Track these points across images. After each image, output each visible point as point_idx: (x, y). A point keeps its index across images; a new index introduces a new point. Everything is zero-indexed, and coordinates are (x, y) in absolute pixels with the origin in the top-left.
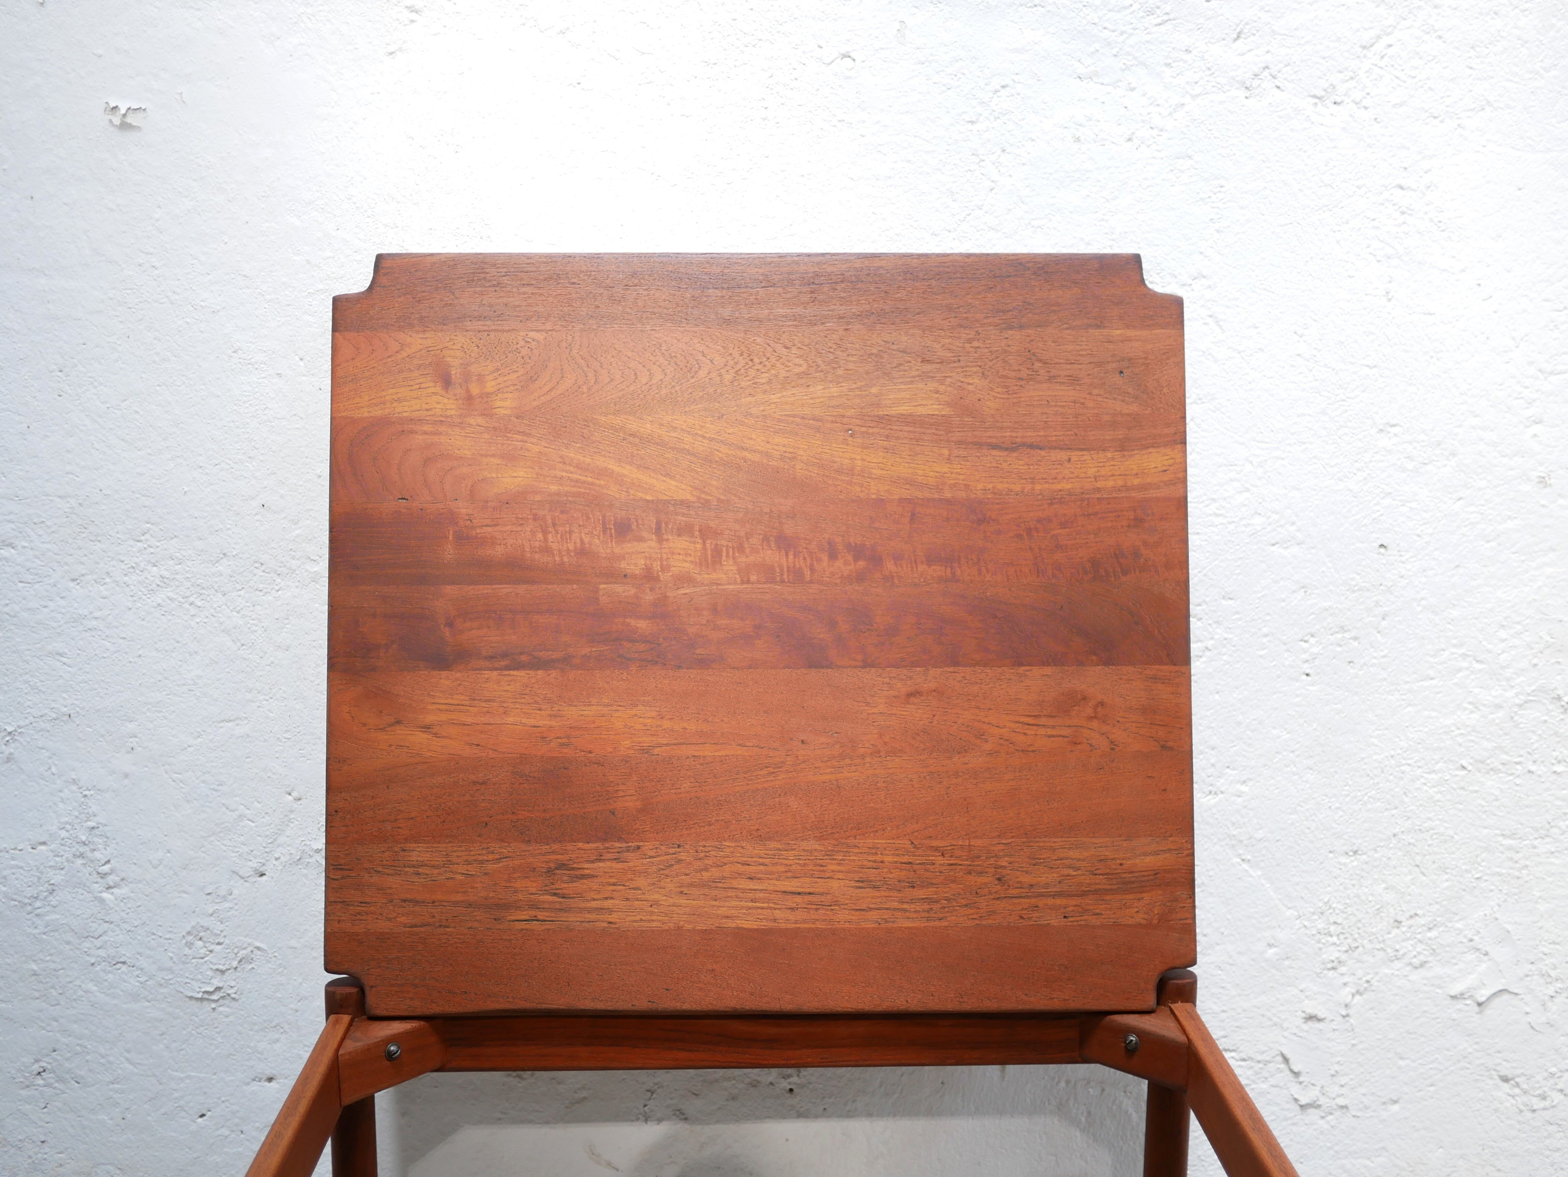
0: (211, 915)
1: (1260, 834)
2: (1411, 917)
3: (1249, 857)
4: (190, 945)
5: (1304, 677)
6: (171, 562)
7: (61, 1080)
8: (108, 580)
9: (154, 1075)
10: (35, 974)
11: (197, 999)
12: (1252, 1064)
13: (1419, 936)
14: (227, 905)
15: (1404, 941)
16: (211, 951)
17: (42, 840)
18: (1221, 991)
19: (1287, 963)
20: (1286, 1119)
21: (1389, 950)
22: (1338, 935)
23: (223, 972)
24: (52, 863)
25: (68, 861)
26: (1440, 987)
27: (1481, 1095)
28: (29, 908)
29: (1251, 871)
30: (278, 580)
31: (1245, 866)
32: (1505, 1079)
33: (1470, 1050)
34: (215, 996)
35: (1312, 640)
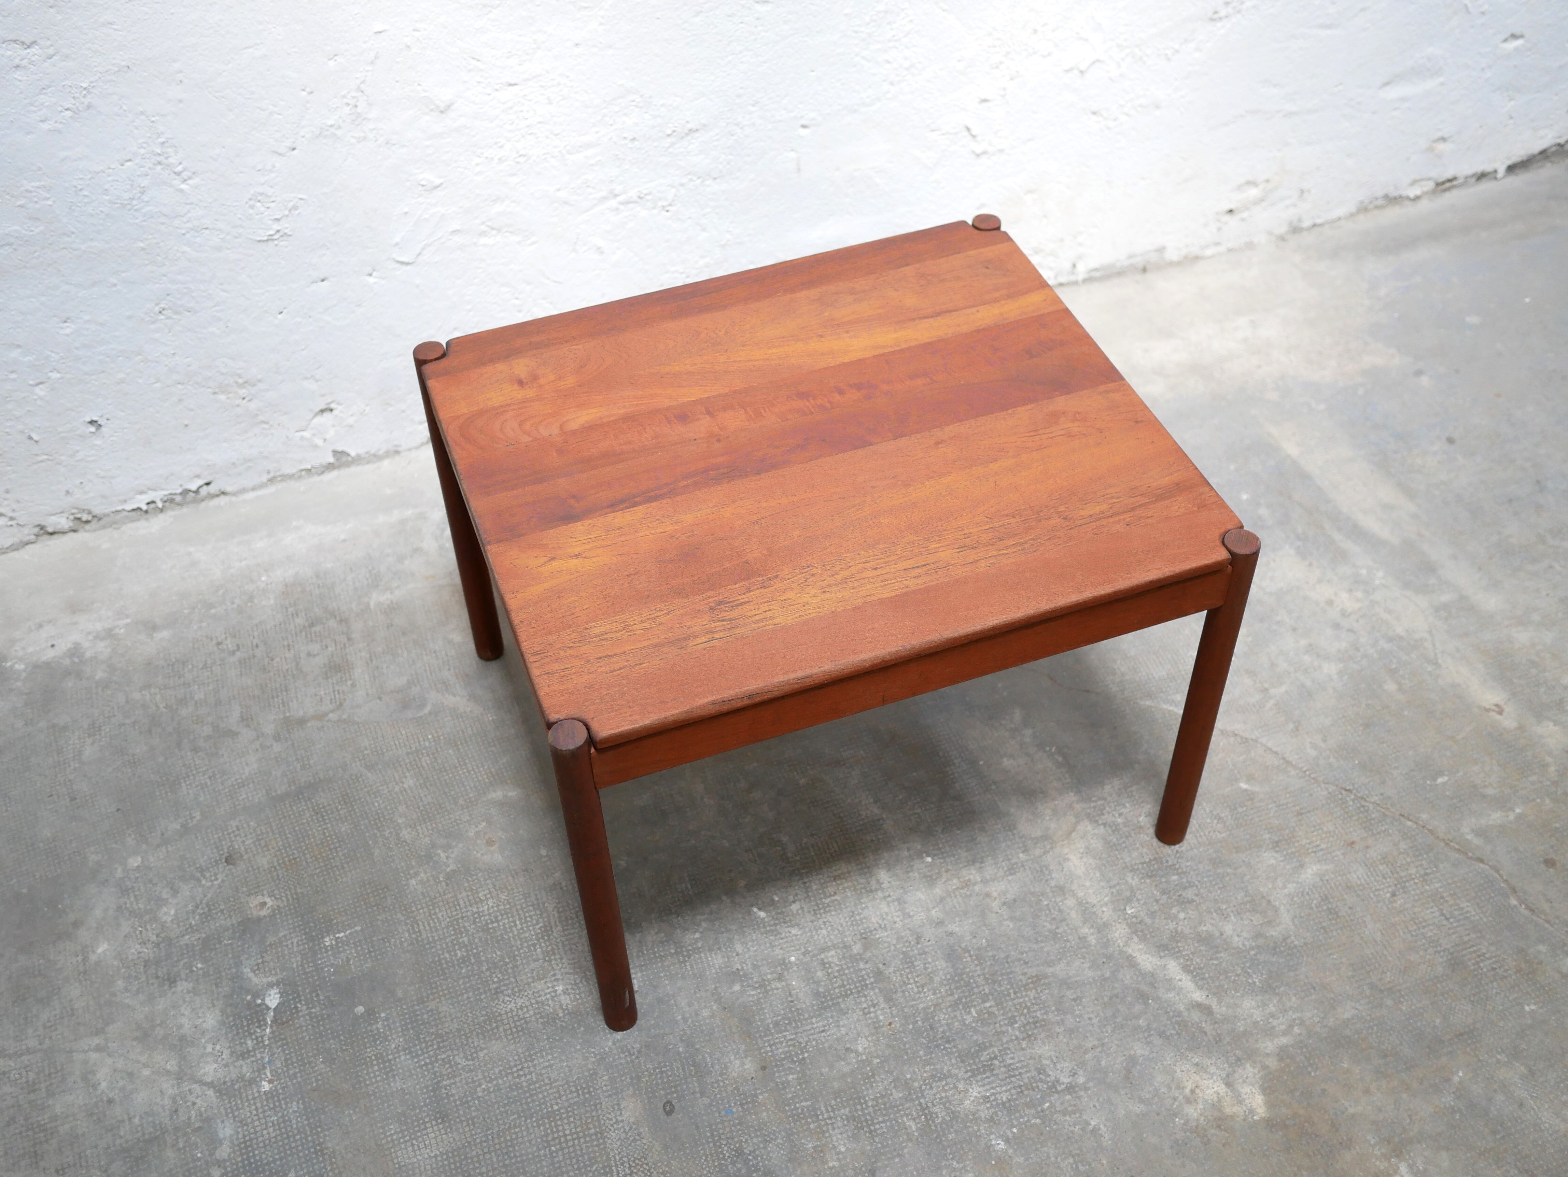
0: (264, 184)
2: (1043, 26)
4: (252, 207)
7: (177, 313)
9: (243, 295)
10: (143, 249)
11: (263, 241)
12: (949, 136)
13: (1047, 37)
14: (273, 175)
15: (1038, 41)
16: (268, 208)
17: (128, 158)
19: (969, 70)
20: (968, 165)
21: (1030, 49)
22: (1000, 46)
23: (278, 220)
24: (139, 173)
25: (150, 169)
26: (1059, 66)
28: (129, 207)
32: (1094, 113)
33: (1075, 100)
34: (276, 237)
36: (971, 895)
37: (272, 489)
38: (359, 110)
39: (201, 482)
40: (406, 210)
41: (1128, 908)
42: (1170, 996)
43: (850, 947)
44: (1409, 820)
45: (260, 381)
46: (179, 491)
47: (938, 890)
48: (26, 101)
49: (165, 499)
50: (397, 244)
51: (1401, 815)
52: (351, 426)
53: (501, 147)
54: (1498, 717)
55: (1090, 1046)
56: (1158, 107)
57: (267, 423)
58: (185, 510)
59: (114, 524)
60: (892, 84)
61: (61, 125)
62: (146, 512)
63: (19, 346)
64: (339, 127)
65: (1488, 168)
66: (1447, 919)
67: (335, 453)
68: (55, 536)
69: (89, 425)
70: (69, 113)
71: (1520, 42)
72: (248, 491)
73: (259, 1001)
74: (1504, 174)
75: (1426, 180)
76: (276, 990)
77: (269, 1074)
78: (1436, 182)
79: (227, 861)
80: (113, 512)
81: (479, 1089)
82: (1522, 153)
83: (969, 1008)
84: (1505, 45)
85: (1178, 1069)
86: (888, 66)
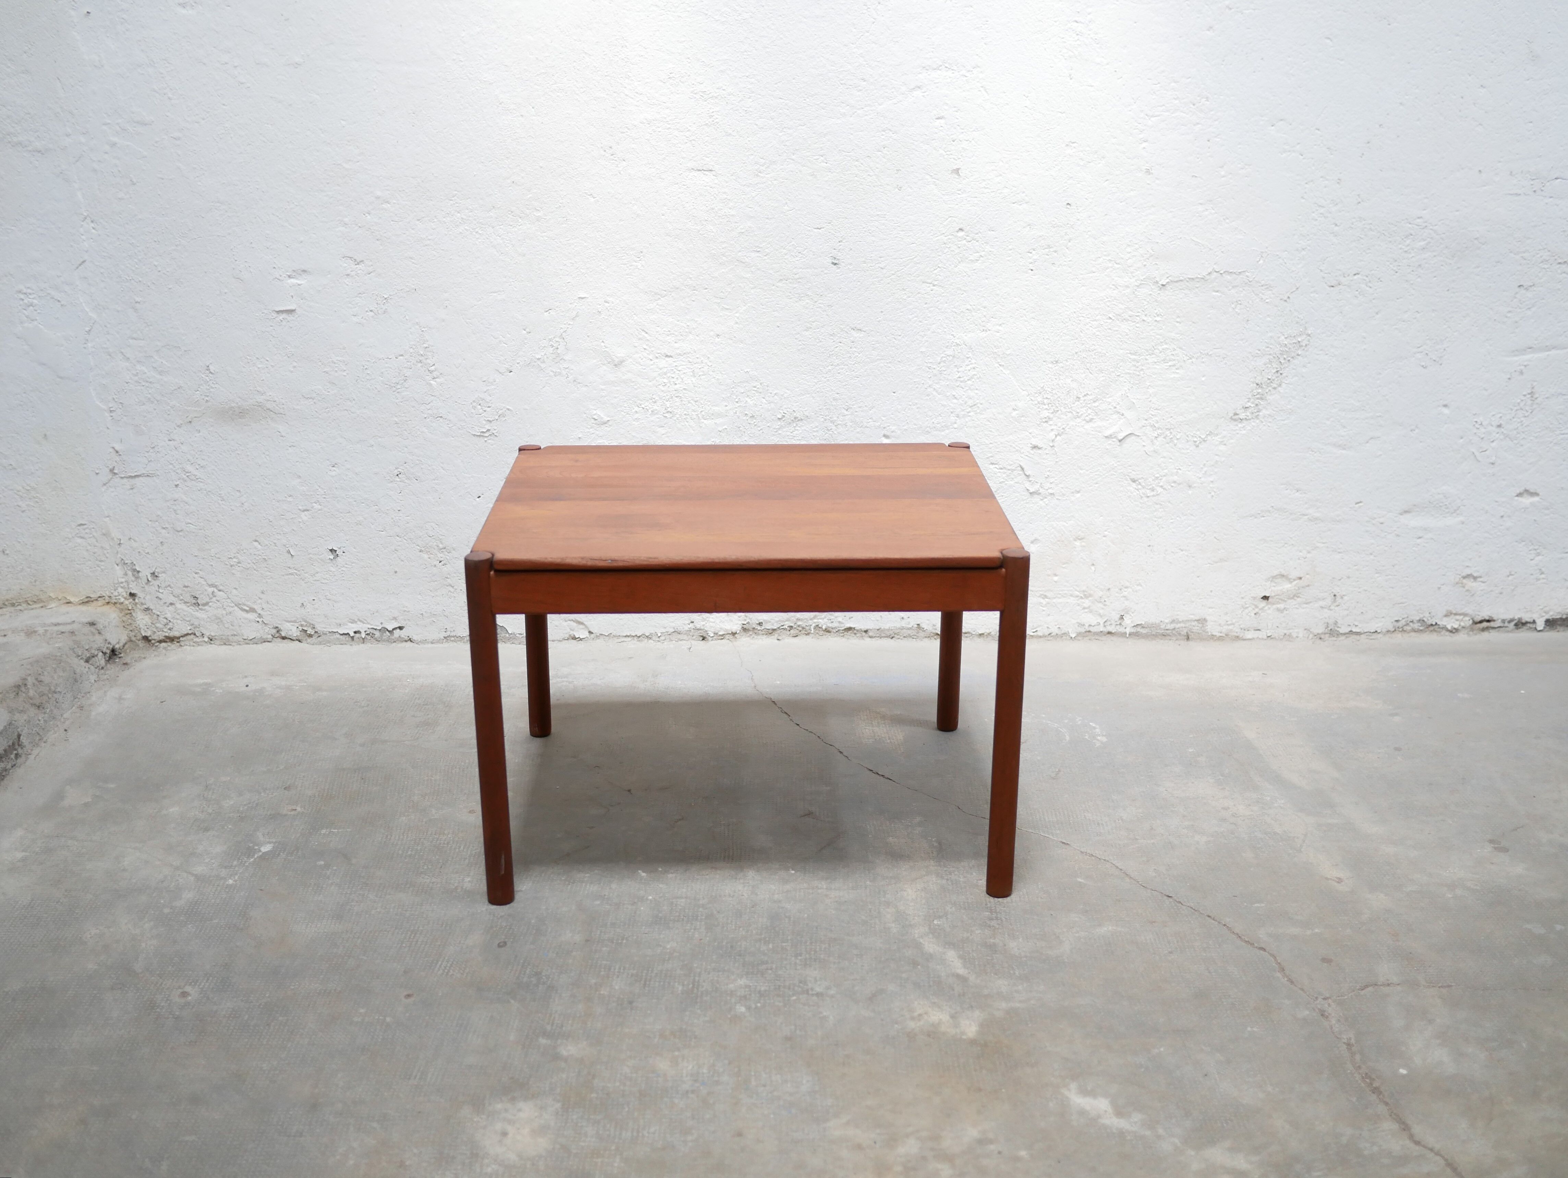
0: (485, 392)
1: (1008, 352)
2: (1085, 395)
3: (1003, 364)
4: (474, 408)
5: (1030, 271)
6: (467, 211)
7: (408, 478)
8: (435, 220)
9: (455, 476)
10: (396, 423)
11: (477, 435)
12: (1006, 471)
13: (1089, 405)
14: (493, 387)
15: (1081, 408)
16: (485, 411)
17: (401, 353)
18: (990, 433)
19: (1023, 419)
20: (1023, 500)
21: (1074, 413)
22: (1048, 404)
23: (490, 421)
24: (406, 366)
25: (414, 364)
26: (1100, 432)
27: (1122, 489)
28: (394, 389)
29: (1004, 371)
30: (520, 220)
31: (1001, 368)
32: (1134, 481)
33: (1116, 465)
34: (486, 435)
35: (1034, 252)
36: (812, 893)
37: (446, 645)
38: (559, 351)
39: (396, 625)
41: (935, 921)
43: (699, 900)
44: (1214, 920)
45: (454, 549)
46: (379, 628)
47: (788, 887)
48: (348, 299)
49: (368, 631)
51: (1209, 916)
53: (655, 402)
54: (1336, 884)
55: (852, 978)
56: (1190, 486)
58: (380, 645)
59: (328, 643)
61: (365, 321)
62: (352, 638)
63: (299, 477)
64: (544, 362)
65: (1526, 617)
66: (1209, 972)
68: (286, 640)
69: (330, 553)
70: (371, 314)
71: (1536, 499)
72: (428, 643)
73: (257, 847)
74: (1544, 628)
75: (1460, 614)
76: (272, 845)
77: (236, 878)
78: (1472, 619)
79: (285, 789)
80: (330, 632)
81: (374, 911)
82: (1560, 610)
83: (769, 943)
84: (1520, 499)
85: (916, 1003)
86: (955, 401)
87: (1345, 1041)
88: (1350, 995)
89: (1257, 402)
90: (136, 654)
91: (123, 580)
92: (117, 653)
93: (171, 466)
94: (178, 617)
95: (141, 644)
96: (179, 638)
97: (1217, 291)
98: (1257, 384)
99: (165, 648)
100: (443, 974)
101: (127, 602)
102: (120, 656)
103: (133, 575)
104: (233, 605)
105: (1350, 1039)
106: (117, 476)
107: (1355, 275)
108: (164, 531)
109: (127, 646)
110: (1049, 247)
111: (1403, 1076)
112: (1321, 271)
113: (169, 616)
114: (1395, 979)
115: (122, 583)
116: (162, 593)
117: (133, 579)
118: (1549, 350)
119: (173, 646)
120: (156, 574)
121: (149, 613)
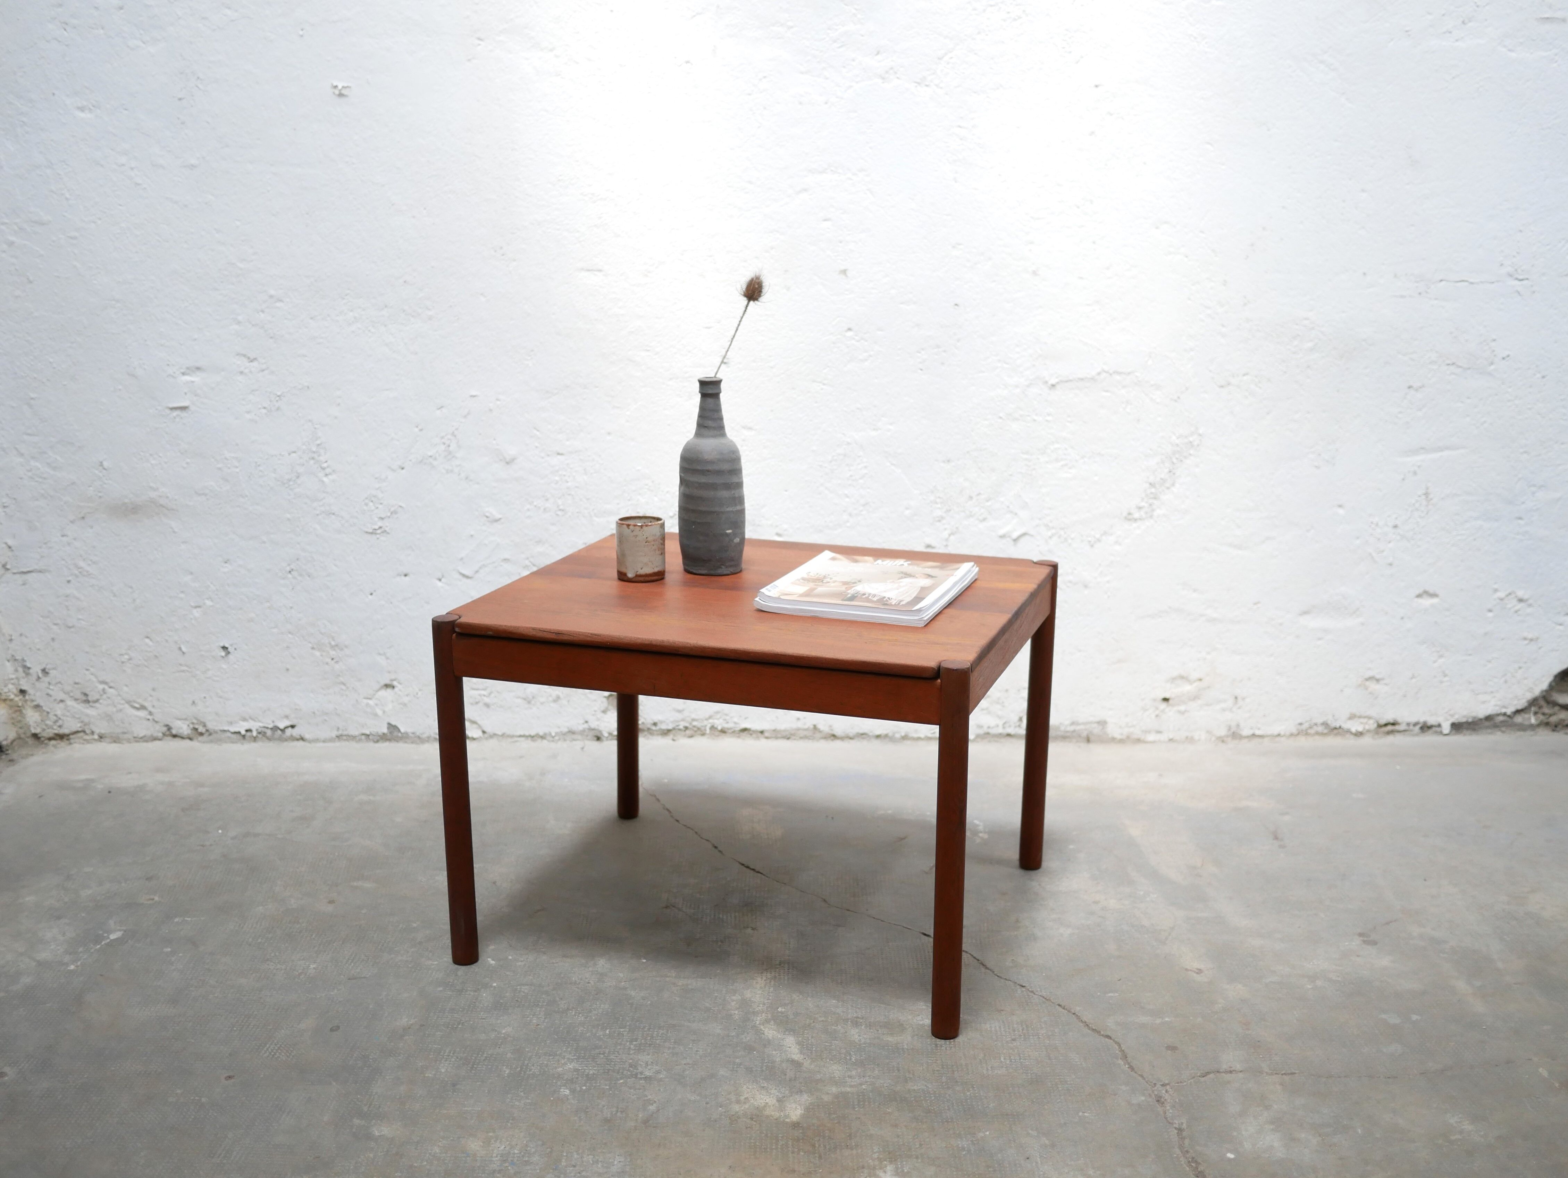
0: (377, 489)
1: (899, 451)
2: (978, 494)
3: (895, 463)
4: (366, 505)
5: (920, 371)
6: (359, 310)
7: (301, 575)
8: (328, 319)
9: (348, 573)
10: (289, 519)
11: (370, 533)
13: (982, 505)
14: (385, 484)
15: (974, 507)
16: (377, 508)
17: (294, 450)
19: (915, 518)
21: (967, 512)
22: (941, 504)
23: (383, 519)
24: (298, 462)
25: (306, 461)
26: (993, 531)
28: (287, 485)
29: (896, 470)
30: (412, 319)
31: (893, 467)
34: (379, 531)
35: (923, 352)
36: (660, 981)
37: (338, 744)
38: (451, 449)
39: (288, 723)
40: (472, 533)
41: (780, 1008)
42: (774, 1052)
44: (1064, 1009)
45: (346, 647)
46: (271, 726)
47: (636, 975)
48: (241, 397)
49: (260, 730)
50: (462, 559)
51: (1059, 1005)
52: (405, 705)
53: (547, 500)
54: (1195, 975)
55: (684, 1063)
56: (1086, 586)
57: (344, 684)
58: (271, 744)
59: (219, 741)
60: (850, 515)
61: (258, 418)
62: (244, 736)
64: (435, 459)
65: (1431, 721)
66: (1050, 1059)
67: (390, 726)
68: (176, 739)
69: (222, 650)
70: (264, 411)
71: (1435, 601)
72: (320, 742)
73: (106, 935)
74: (1451, 732)
75: (1365, 717)
76: (122, 933)
77: (79, 963)
78: (1377, 722)
79: (147, 879)
80: (221, 731)
81: (211, 996)
82: (1465, 713)
83: (606, 1029)
84: (1420, 600)
85: (745, 1087)
86: (847, 500)
87: (1177, 1126)
88: (1189, 1081)
89: (1151, 501)
90: (24, 752)
91: (14, 676)
92: (4, 750)
93: (63, 562)
94: (68, 714)
95: (31, 741)
96: (68, 735)
97: (1107, 391)
98: (1150, 484)
99: (54, 746)
100: (268, 1056)
101: (17, 699)
102: (7, 752)
103: (24, 672)
104: (123, 702)
105: (1182, 1123)
106: (9, 571)
107: (1244, 375)
108: (55, 627)
109: (15, 743)
110: (938, 347)
111: (1230, 1160)
112: (1210, 371)
113: (59, 713)
114: (1238, 1067)
115: (12, 679)
116: (52, 690)
117: (24, 675)
118: (1442, 451)
119: (63, 744)
120: (47, 670)
121: (40, 711)
